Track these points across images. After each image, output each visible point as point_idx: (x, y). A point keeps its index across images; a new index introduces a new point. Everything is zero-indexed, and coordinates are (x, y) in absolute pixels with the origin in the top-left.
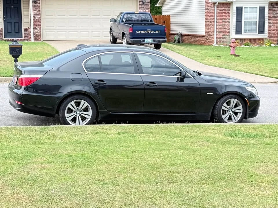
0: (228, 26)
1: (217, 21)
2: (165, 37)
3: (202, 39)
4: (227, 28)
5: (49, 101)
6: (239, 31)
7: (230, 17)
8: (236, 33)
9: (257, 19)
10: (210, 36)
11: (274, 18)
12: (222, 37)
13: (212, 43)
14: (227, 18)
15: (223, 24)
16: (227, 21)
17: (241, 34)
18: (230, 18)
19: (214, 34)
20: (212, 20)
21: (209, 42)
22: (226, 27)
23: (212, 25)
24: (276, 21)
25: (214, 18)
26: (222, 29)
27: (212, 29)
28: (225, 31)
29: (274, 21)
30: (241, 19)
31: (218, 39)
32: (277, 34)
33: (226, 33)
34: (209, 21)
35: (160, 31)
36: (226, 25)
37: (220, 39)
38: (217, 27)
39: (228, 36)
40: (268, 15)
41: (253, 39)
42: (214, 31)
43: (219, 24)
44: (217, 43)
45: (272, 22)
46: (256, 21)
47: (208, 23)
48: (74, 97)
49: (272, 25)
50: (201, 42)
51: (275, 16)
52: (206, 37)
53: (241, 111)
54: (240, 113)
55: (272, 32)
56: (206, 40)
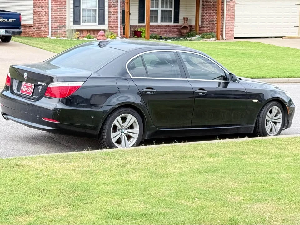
0: (64, 14)
1: (51, 8)
2: (20, 27)
3: (28, 30)
4: (63, 17)
5: (93, 117)
6: (77, 21)
7: (66, 3)
8: (74, 23)
9: (96, 7)
10: (42, 26)
11: (114, 6)
12: (58, 28)
13: (47, 35)
14: (63, 5)
15: (58, 12)
16: (63, 8)
17: (80, 24)
18: (66, 5)
19: (48, 24)
20: (45, 6)
21: (41, 33)
22: (61, 16)
23: (45, 13)
24: (116, 10)
25: (48, 4)
26: (57, 17)
27: (45, 17)
28: (61, 21)
29: (113, 9)
30: (79, 6)
31: (53, 30)
32: (117, 26)
33: (62, 23)
34: (39, 8)
35: (14, 20)
36: (62, 13)
37: (55, 30)
38: (51, 15)
39: (64, 26)
40: (108, 2)
41: (92, 31)
42: (48, 21)
43: (54, 12)
44: (52, 35)
45: (112, 11)
46: (96, 9)
47: (38, 10)
48: (121, 110)
49: (112, 15)
50: (28, 33)
51: (115, 4)
52: (36, 27)
53: (281, 120)
54: (280, 122)
55: (112, 23)
56: (36, 30)
